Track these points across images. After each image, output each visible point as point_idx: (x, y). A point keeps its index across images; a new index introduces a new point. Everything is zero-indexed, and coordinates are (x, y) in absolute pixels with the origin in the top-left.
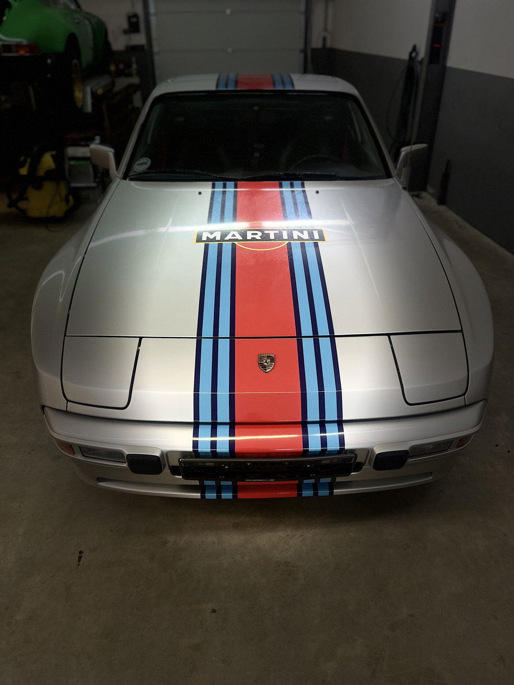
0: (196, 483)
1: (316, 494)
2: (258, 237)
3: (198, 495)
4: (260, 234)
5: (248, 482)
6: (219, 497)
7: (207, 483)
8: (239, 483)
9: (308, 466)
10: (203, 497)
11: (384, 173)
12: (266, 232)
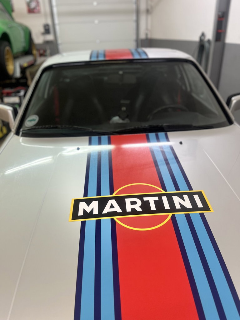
2: (138, 207)
4: (139, 203)
11: (224, 119)
12: (145, 199)
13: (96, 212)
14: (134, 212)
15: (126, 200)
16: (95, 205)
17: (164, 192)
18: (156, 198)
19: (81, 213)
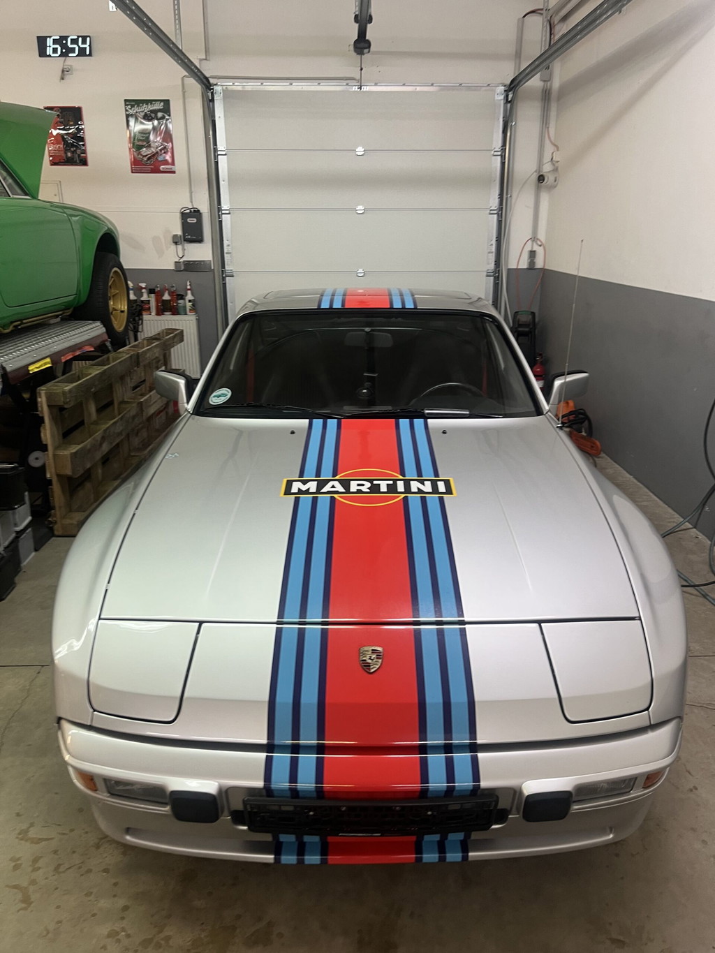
0: (268, 837)
1: (442, 859)
2: (365, 489)
3: (270, 858)
4: (368, 485)
5: (344, 837)
6: (301, 862)
7: (284, 838)
8: (330, 839)
9: (429, 813)
10: (277, 860)
11: (533, 409)
12: (375, 482)
13: (313, 489)
14: (359, 491)
15: (352, 482)
16: (313, 486)
17: (401, 477)
18: (391, 482)
19: (294, 490)
